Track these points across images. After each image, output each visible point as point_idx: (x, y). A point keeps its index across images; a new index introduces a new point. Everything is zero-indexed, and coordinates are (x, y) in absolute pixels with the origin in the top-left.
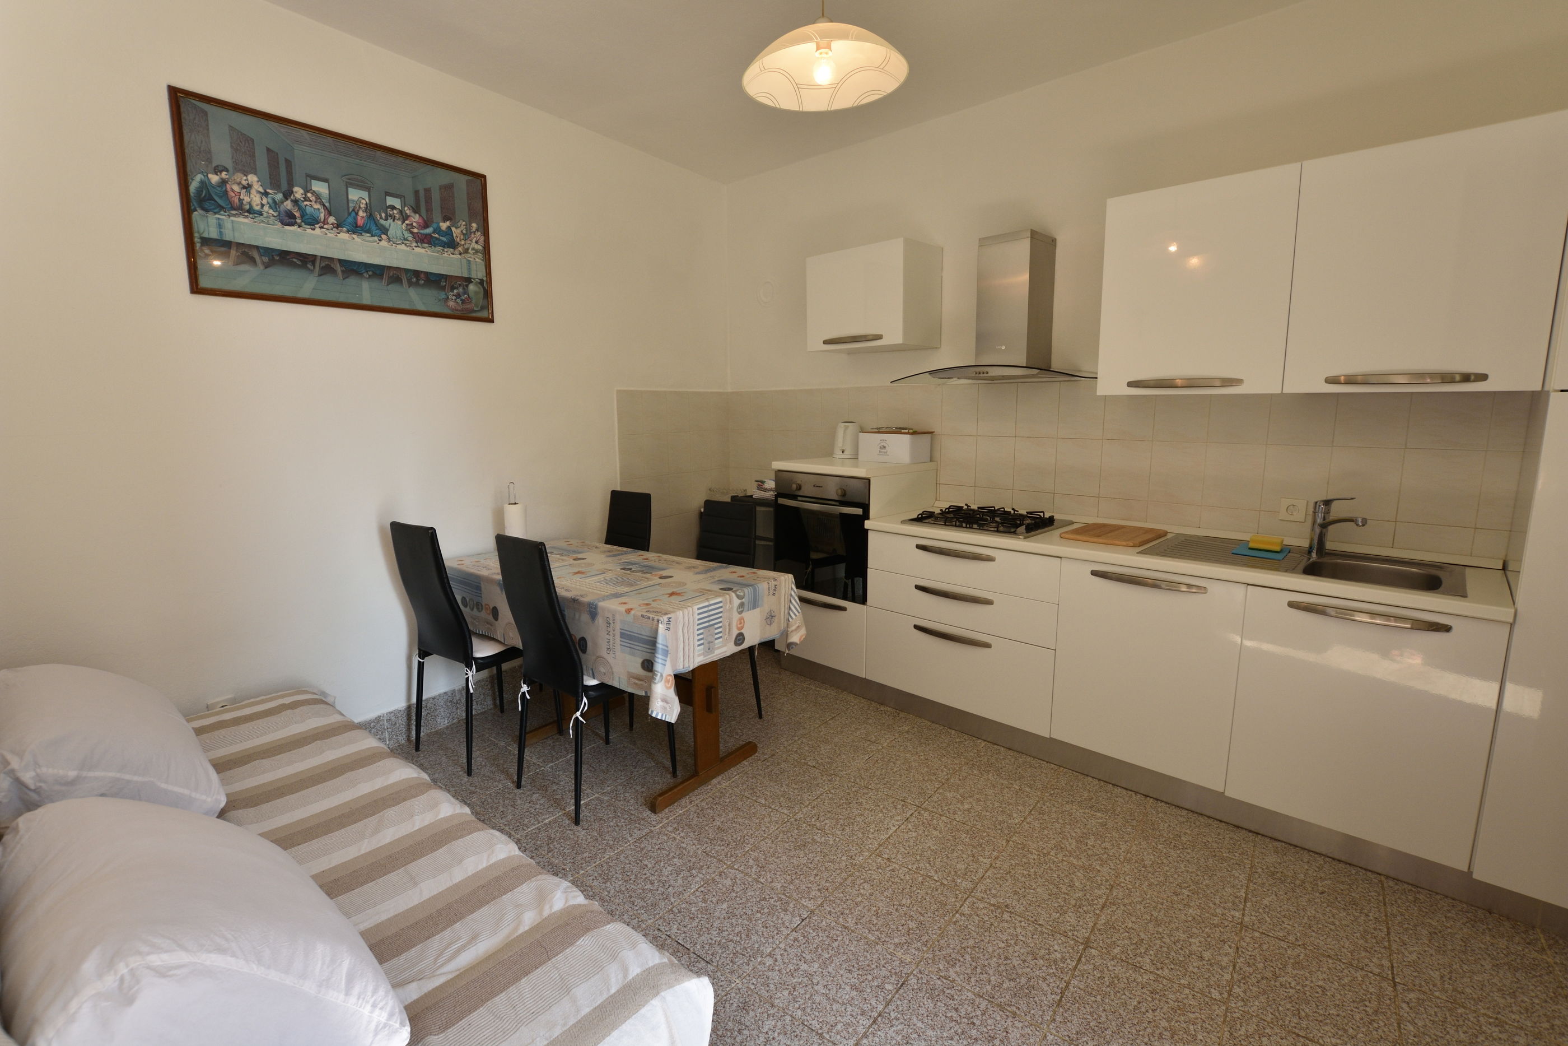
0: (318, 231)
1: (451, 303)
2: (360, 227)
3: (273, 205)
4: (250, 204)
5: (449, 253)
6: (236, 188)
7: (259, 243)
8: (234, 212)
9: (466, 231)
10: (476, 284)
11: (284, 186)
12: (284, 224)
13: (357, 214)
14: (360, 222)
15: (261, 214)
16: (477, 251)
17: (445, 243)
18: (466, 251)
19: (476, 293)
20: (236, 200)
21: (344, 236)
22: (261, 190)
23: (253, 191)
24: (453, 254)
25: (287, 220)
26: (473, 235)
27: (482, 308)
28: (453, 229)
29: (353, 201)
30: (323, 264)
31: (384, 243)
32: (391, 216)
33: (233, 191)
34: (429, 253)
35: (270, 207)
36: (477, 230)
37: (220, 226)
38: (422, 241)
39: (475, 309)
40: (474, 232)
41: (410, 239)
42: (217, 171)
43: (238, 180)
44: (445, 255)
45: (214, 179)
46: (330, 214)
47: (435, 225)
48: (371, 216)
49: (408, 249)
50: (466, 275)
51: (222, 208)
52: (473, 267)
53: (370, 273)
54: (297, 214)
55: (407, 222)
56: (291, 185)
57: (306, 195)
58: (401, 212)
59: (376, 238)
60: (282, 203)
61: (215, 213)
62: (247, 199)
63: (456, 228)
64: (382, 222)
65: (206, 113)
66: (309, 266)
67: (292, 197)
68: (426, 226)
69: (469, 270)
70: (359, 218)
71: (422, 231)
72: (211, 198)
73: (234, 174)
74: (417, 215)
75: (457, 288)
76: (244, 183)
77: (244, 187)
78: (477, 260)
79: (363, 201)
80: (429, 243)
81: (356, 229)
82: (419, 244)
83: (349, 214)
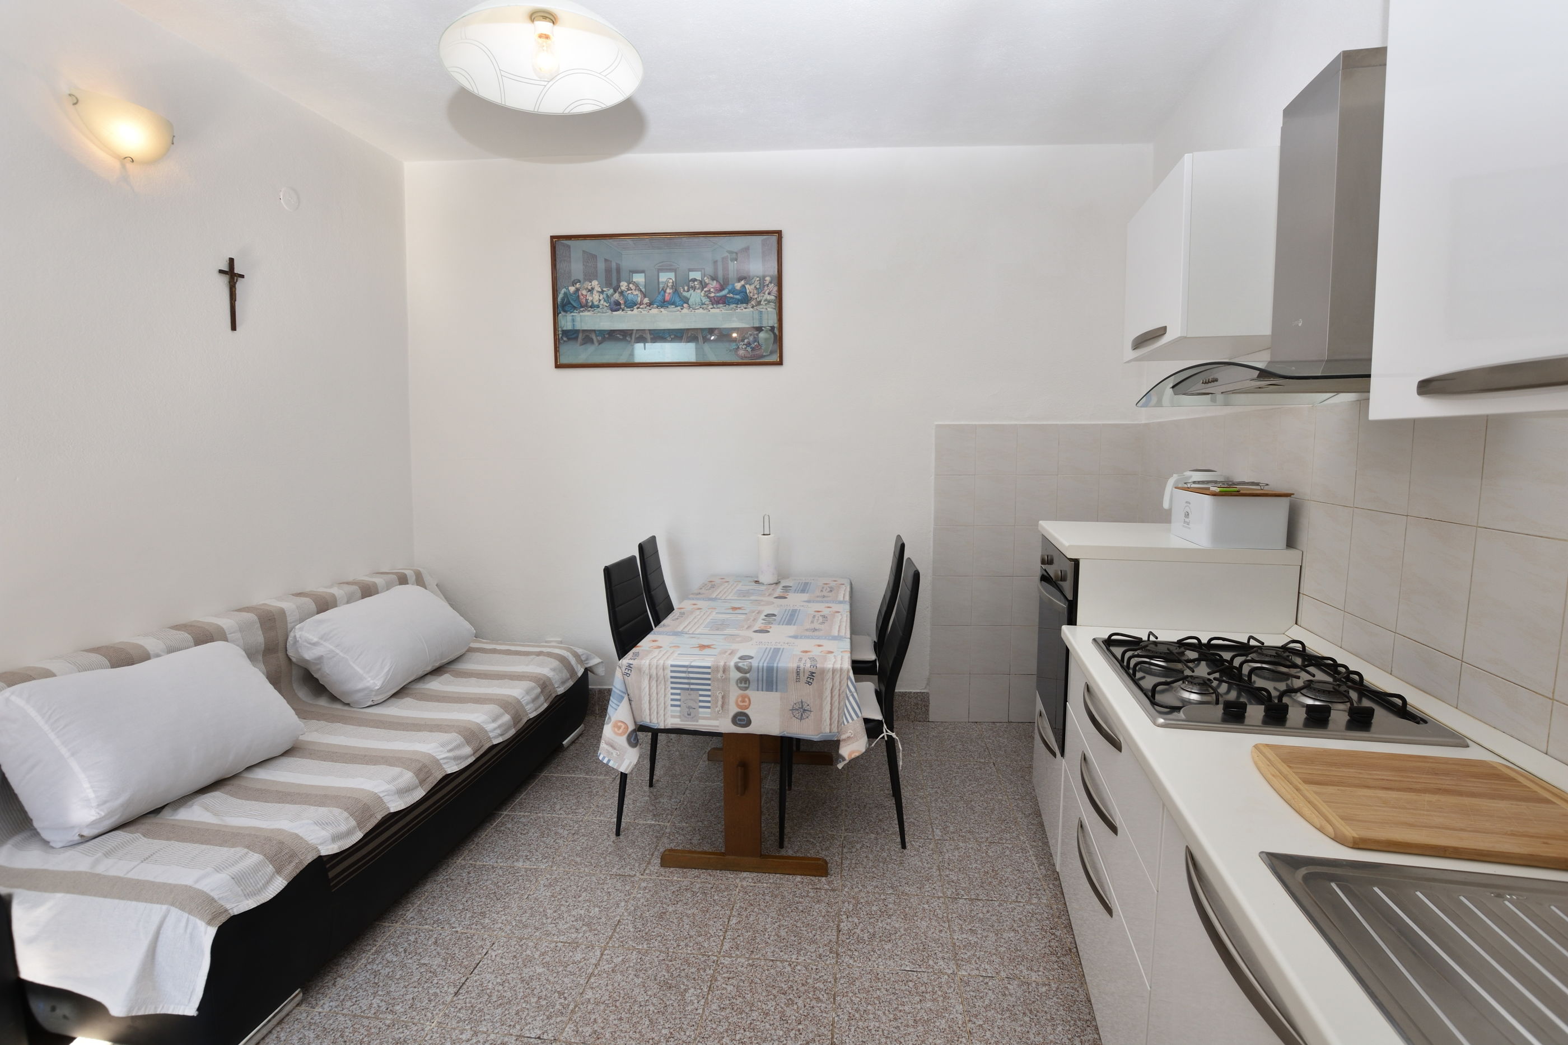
0: (636, 311)
1: (741, 352)
2: (667, 301)
3: (606, 299)
4: (592, 301)
5: (742, 308)
6: (584, 292)
7: (596, 328)
8: (582, 309)
9: (760, 285)
10: (767, 332)
11: (615, 283)
12: (613, 310)
13: (665, 292)
14: (667, 297)
15: (598, 307)
16: (769, 302)
17: (739, 300)
18: (759, 303)
19: (766, 340)
20: (584, 301)
21: (654, 311)
22: (600, 290)
23: (595, 292)
24: (746, 308)
25: (615, 307)
26: (766, 288)
27: (772, 353)
28: (747, 286)
29: (663, 282)
30: (637, 336)
31: (685, 311)
32: (692, 287)
33: (582, 295)
34: (723, 311)
35: (605, 301)
36: (771, 282)
37: (573, 320)
38: (718, 303)
39: (764, 354)
40: (768, 285)
41: (707, 303)
42: (574, 284)
43: (586, 287)
44: (739, 310)
45: (572, 289)
46: (645, 297)
47: (730, 287)
48: (676, 291)
49: (705, 311)
50: (757, 325)
51: (575, 308)
52: (765, 316)
53: (672, 337)
54: (622, 302)
55: (705, 289)
56: (619, 281)
57: (628, 286)
58: (701, 282)
59: (679, 308)
60: (612, 295)
61: (571, 312)
62: (590, 298)
63: (750, 285)
64: (685, 294)
65: (569, 247)
66: (627, 338)
67: (619, 290)
68: (722, 289)
69: (761, 320)
70: (667, 295)
71: (718, 295)
72: (570, 303)
73: (583, 283)
74: (715, 282)
75: (748, 338)
76: (590, 287)
77: (589, 291)
78: (769, 309)
79: (671, 281)
80: (724, 303)
81: (664, 304)
82: (715, 306)
83: (659, 293)
